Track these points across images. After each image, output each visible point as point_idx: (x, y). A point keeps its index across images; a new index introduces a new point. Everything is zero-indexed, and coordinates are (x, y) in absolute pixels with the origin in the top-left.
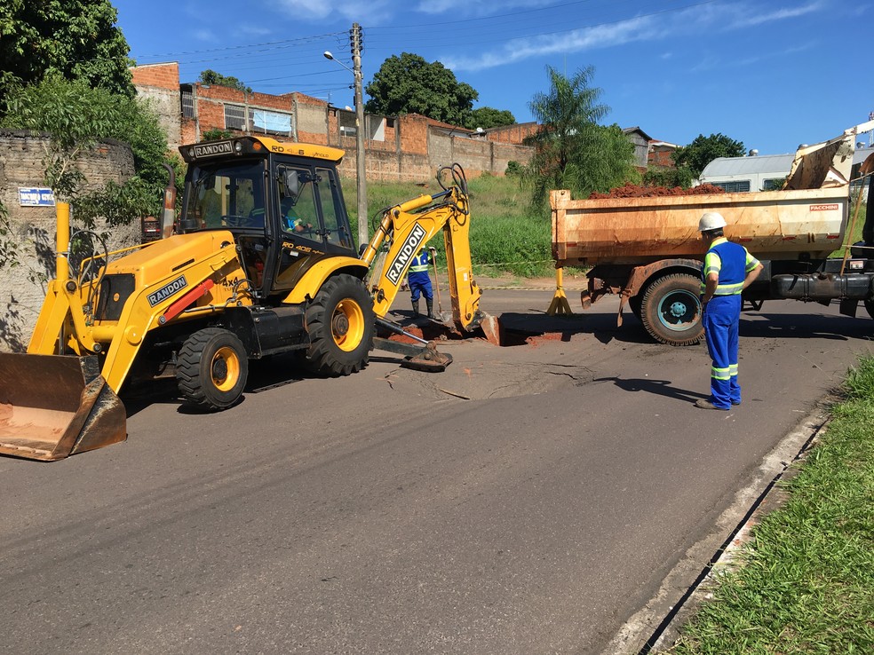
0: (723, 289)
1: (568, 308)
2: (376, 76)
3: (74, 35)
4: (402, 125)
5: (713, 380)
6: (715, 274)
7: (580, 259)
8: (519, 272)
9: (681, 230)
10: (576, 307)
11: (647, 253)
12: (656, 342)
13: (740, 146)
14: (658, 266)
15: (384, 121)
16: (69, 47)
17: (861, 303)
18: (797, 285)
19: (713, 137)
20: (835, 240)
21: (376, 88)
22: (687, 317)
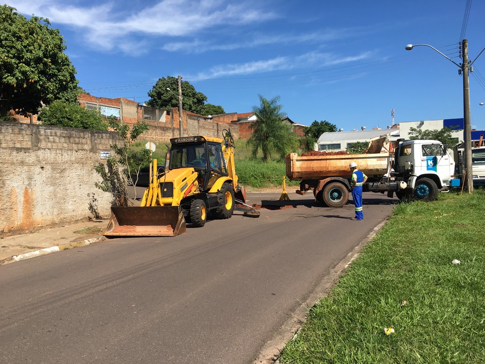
0: (358, 184)
1: (288, 198)
2: (154, 87)
3: (60, 80)
4: (174, 114)
5: (356, 211)
6: (355, 180)
7: (299, 178)
8: (254, 186)
9: (335, 167)
10: (291, 198)
11: (324, 175)
12: (328, 207)
13: (334, 127)
14: (328, 179)
15: (165, 112)
16: (57, 85)
17: (394, 193)
18: (374, 186)
19: (322, 122)
20: (385, 171)
21: (154, 94)
22: (339, 198)
